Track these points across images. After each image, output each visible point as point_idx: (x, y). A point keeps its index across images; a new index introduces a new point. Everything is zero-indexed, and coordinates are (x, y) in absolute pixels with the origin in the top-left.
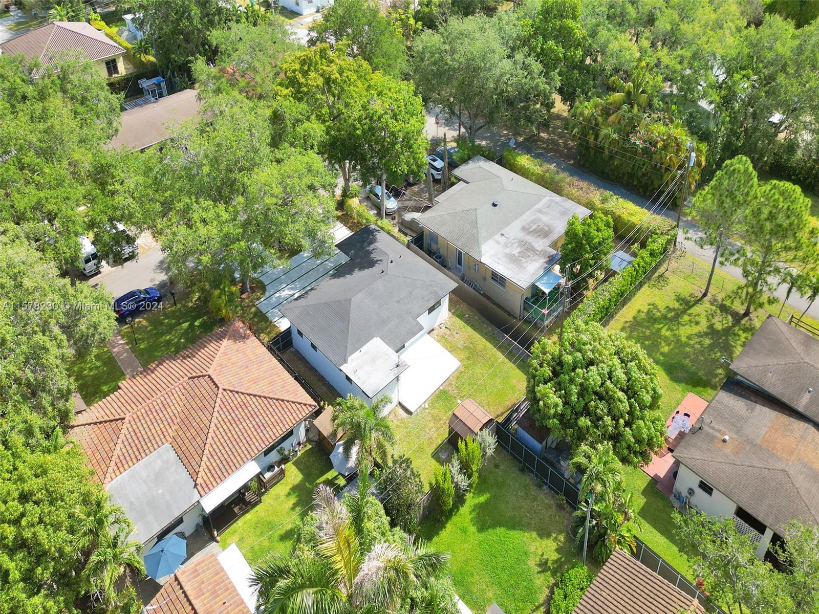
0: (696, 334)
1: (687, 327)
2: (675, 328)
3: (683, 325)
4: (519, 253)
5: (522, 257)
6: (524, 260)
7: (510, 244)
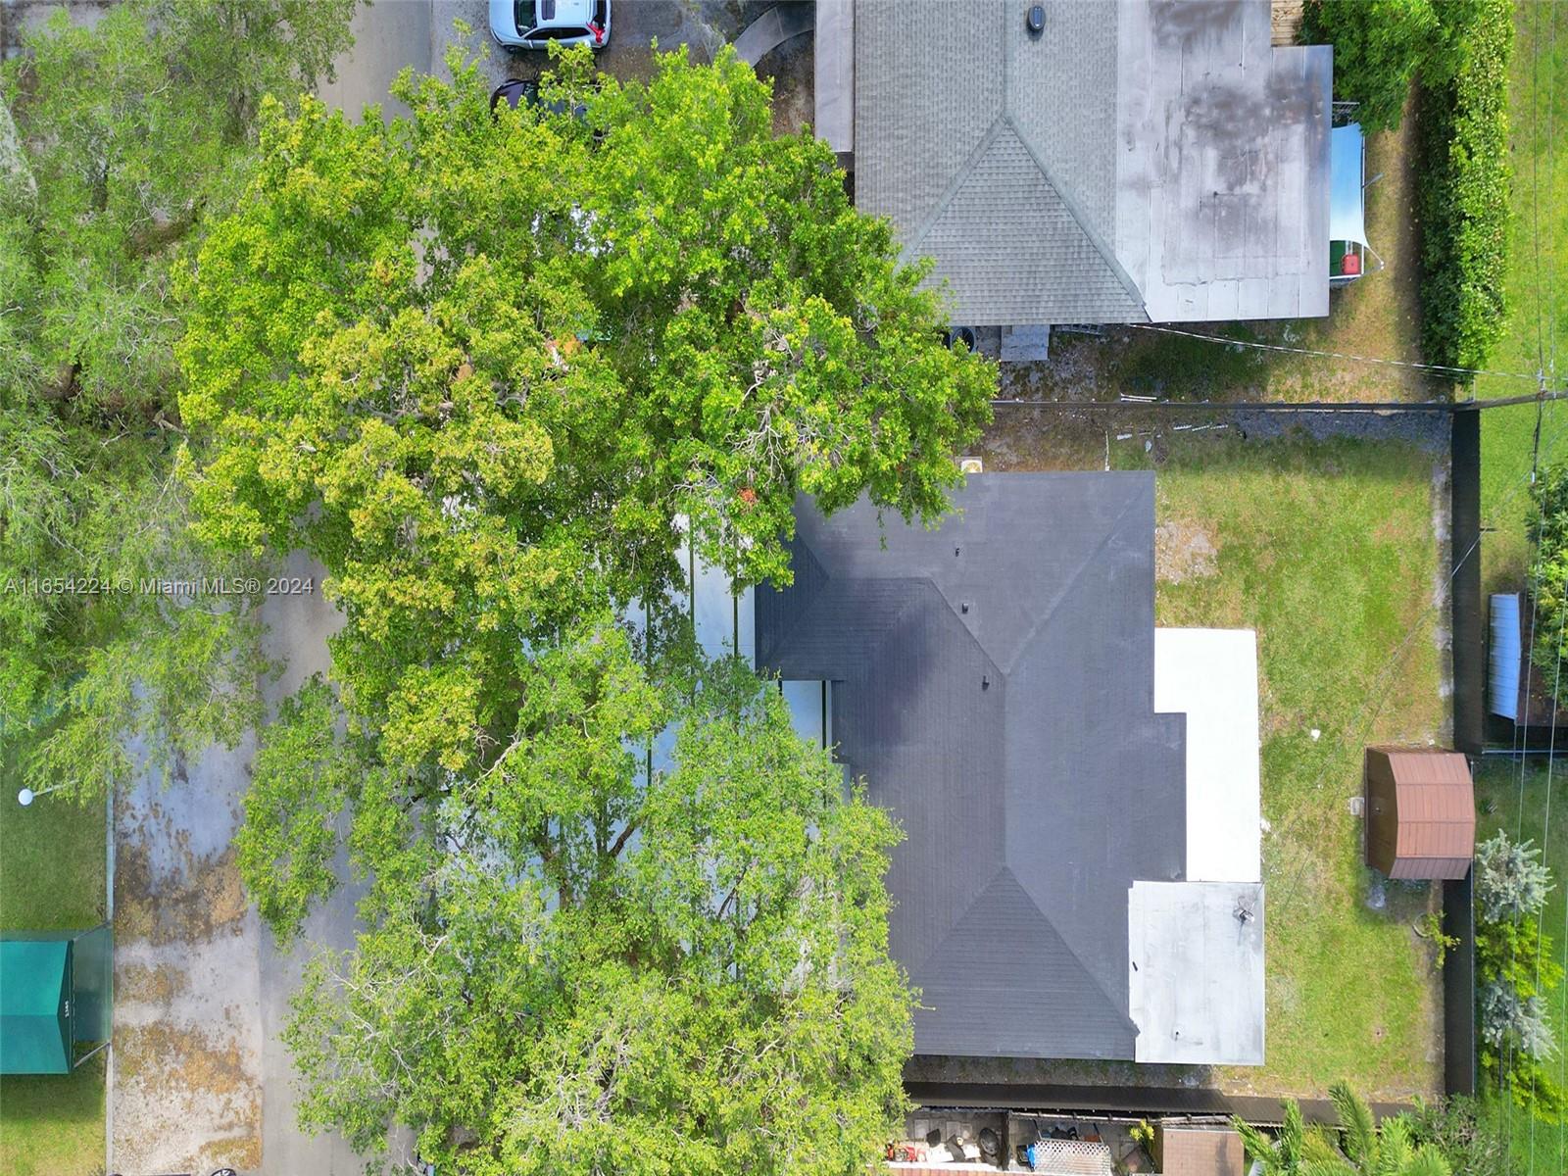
4: (1221, 167)
5: (1241, 181)
6: (1250, 188)
7: (1174, 153)
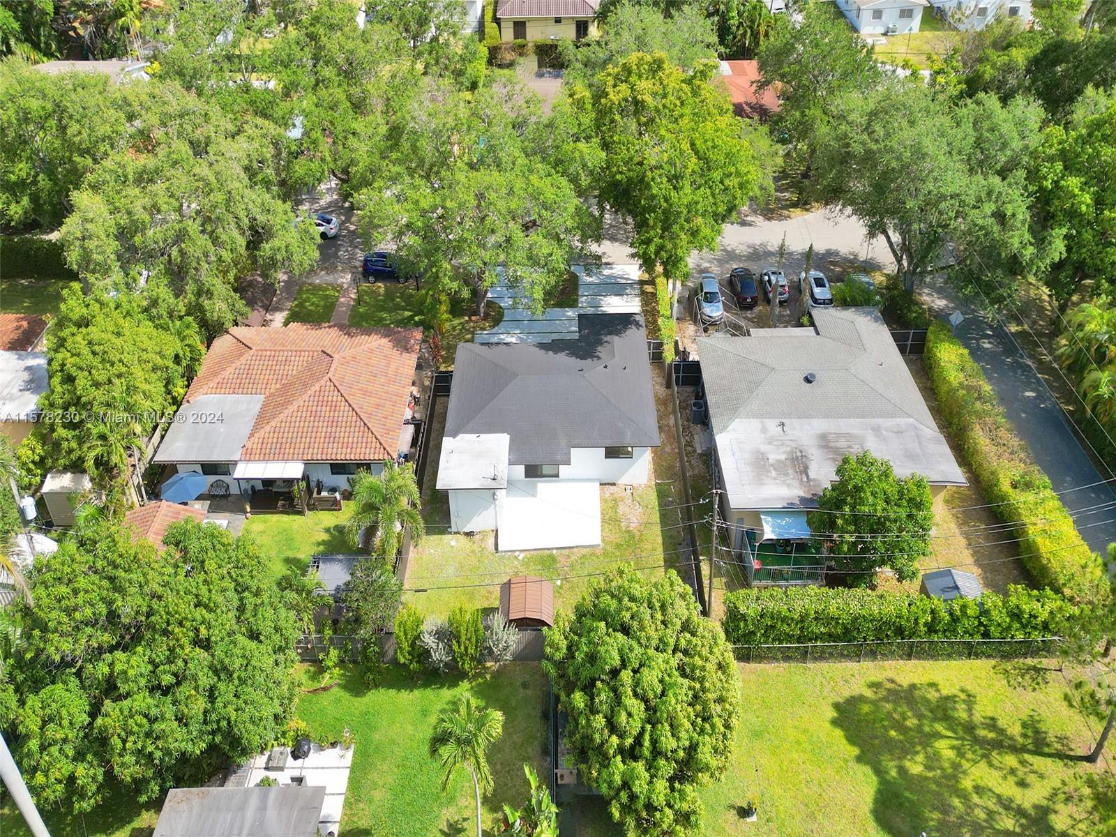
0: (999, 796)
1: (996, 773)
2: (969, 755)
3: (991, 765)
4: (779, 461)
5: (775, 469)
6: (774, 473)
7: (780, 443)
